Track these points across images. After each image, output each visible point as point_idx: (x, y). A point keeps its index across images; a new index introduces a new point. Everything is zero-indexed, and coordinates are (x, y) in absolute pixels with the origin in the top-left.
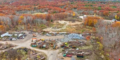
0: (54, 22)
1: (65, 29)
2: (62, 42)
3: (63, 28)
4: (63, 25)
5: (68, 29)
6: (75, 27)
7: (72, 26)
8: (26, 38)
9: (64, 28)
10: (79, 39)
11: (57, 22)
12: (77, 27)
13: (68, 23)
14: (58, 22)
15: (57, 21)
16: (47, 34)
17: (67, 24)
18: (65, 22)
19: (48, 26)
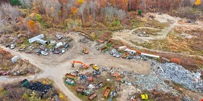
0: (143, 16)
1: (162, 41)
2: (137, 87)
3: (158, 37)
4: (161, 27)
5: (170, 41)
6: (190, 37)
7: (183, 34)
8: (68, 53)
9: (162, 36)
10: (190, 87)
11: (150, 16)
12: (196, 40)
13: (176, 22)
14: (152, 17)
15: (152, 14)
16: (113, 51)
17: (172, 26)
18: (171, 18)
19: (129, 24)
